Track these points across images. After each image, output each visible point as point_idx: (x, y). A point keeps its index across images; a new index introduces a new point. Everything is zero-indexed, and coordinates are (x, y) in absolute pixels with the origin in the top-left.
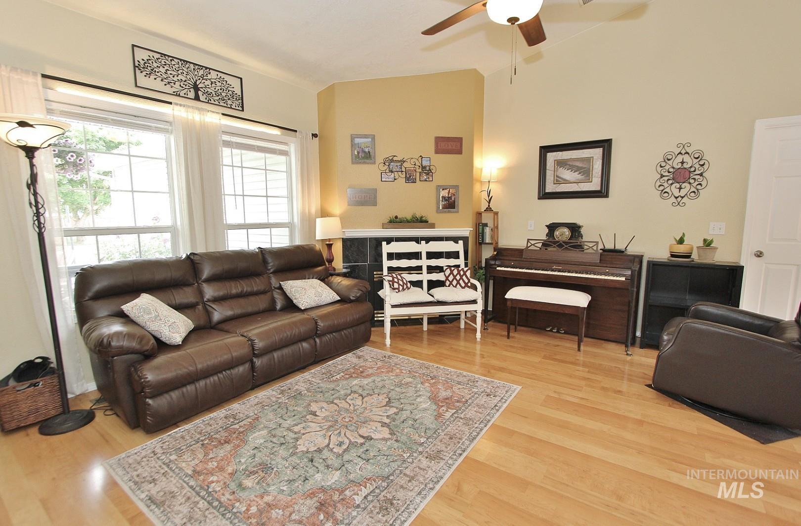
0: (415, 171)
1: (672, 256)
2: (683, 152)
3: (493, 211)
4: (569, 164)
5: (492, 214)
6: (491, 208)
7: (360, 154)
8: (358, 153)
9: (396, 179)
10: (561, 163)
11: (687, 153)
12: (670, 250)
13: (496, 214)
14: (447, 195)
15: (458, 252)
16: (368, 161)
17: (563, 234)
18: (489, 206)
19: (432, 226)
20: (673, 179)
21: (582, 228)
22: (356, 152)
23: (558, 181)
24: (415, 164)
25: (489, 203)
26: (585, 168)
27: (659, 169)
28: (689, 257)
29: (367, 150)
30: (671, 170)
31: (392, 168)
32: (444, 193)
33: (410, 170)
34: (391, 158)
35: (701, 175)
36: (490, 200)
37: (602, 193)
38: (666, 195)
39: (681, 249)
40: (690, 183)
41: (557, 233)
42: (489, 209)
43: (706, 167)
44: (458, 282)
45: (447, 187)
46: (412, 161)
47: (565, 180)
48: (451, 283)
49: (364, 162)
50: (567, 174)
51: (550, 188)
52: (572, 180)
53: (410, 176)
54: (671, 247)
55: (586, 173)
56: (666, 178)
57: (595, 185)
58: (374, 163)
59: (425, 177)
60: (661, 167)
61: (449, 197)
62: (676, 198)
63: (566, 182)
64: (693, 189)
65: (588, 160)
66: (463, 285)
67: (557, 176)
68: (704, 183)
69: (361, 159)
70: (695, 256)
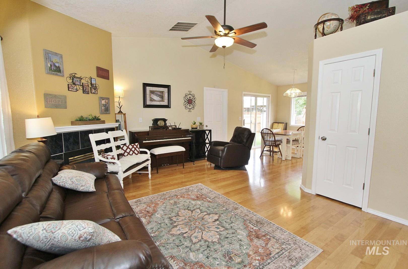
0: (88, 86)
1: (192, 129)
2: (190, 94)
3: (123, 113)
4: (155, 93)
5: (123, 115)
6: (121, 112)
7: (53, 67)
8: (51, 66)
9: (78, 90)
10: (152, 92)
11: (191, 94)
12: (191, 126)
13: (124, 114)
14: (105, 103)
15: (123, 136)
16: (59, 74)
17: (161, 123)
18: (120, 110)
19: (103, 122)
20: (188, 103)
21: (167, 121)
22: (49, 64)
23: (152, 100)
24: (88, 82)
25: (120, 109)
26: (162, 95)
27: (184, 99)
28: (197, 129)
29: (57, 65)
30: (187, 99)
31: (75, 82)
32: (103, 102)
33: (85, 85)
34: (74, 74)
35: (194, 102)
36: (120, 108)
37: (168, 106)
38: (186, 108)
39: (194, 126)
40: (192, 104)
41: (159, 123)
42: (120, 112)
43: (195, 99)
44: (134, 152)
45: (105, 99)
46: (87, 79)
47: (154, 99)
48: (129, 153)
49: (56, 74)
50: (155, 97)
51: (148, 103)
52: (157, 100)
53: (86, 89)
54: (191, 125)
55: (162, 97)
56: (186, 102)
57: (165, 103)
58: (63, 76)
59: (94, 91)
60: (185, 98)
61: (105, 105)
62: (189, 109)
63: (155, 101)
64: (193, 106)
65: (162, 92)
66: (137, 153)
67: (151, 98)
68: (195, 105)
69: (53, 71)
70: (198, 128)
